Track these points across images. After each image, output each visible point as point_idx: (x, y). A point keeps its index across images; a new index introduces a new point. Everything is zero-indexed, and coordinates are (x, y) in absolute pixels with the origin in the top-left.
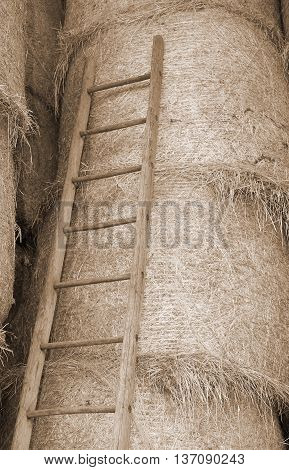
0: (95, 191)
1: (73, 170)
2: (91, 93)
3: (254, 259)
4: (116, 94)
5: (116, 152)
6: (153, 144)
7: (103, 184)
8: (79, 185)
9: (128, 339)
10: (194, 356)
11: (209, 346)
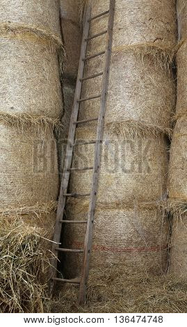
0: (92, 62)
1: (83, 56)
2: (89, 21)
3: (154, 82)
4: (99, 20)
5: (100, 45)
6: (110, 41)
7: (95, 60)
8: (85, 61)
9: (100, 118)
10: (128, 121)
11: (134, 117)
